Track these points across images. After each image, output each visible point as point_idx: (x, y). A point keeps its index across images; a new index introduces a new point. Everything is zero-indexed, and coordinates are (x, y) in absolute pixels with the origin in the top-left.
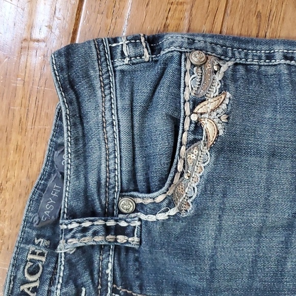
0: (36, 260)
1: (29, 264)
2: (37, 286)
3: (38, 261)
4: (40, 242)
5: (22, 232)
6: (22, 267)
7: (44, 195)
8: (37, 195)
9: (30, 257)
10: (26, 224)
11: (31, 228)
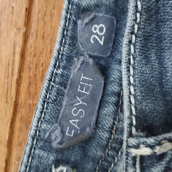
7: (66, 92)
8: (54, 93)
10: (36, 143)
11: (45, 150)
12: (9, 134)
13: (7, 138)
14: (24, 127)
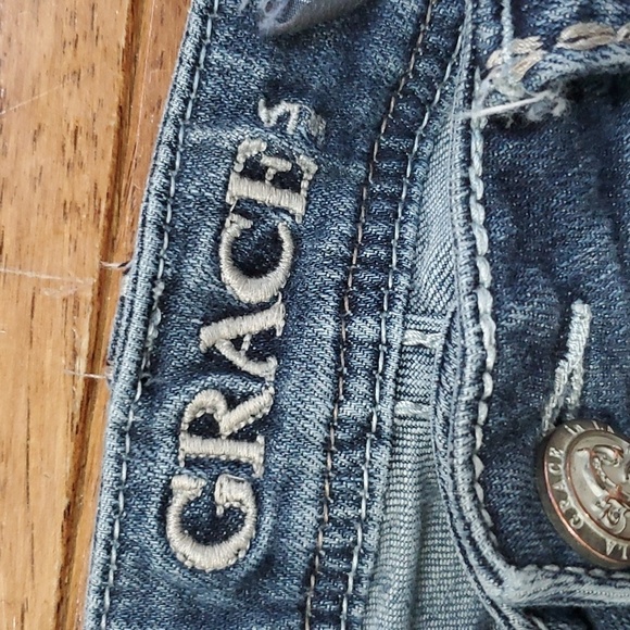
0: (263, 206)
1: (235, 226)
2: (273, 330)
3: (277, 210)
4: (284, 118)
5: (192, 73)
6: (206, 236)
9: (240, 188)
10: (213, 31)
11: (238, 51)
12: (127, 31)
13: (123, 43)
14: (169, 11)
